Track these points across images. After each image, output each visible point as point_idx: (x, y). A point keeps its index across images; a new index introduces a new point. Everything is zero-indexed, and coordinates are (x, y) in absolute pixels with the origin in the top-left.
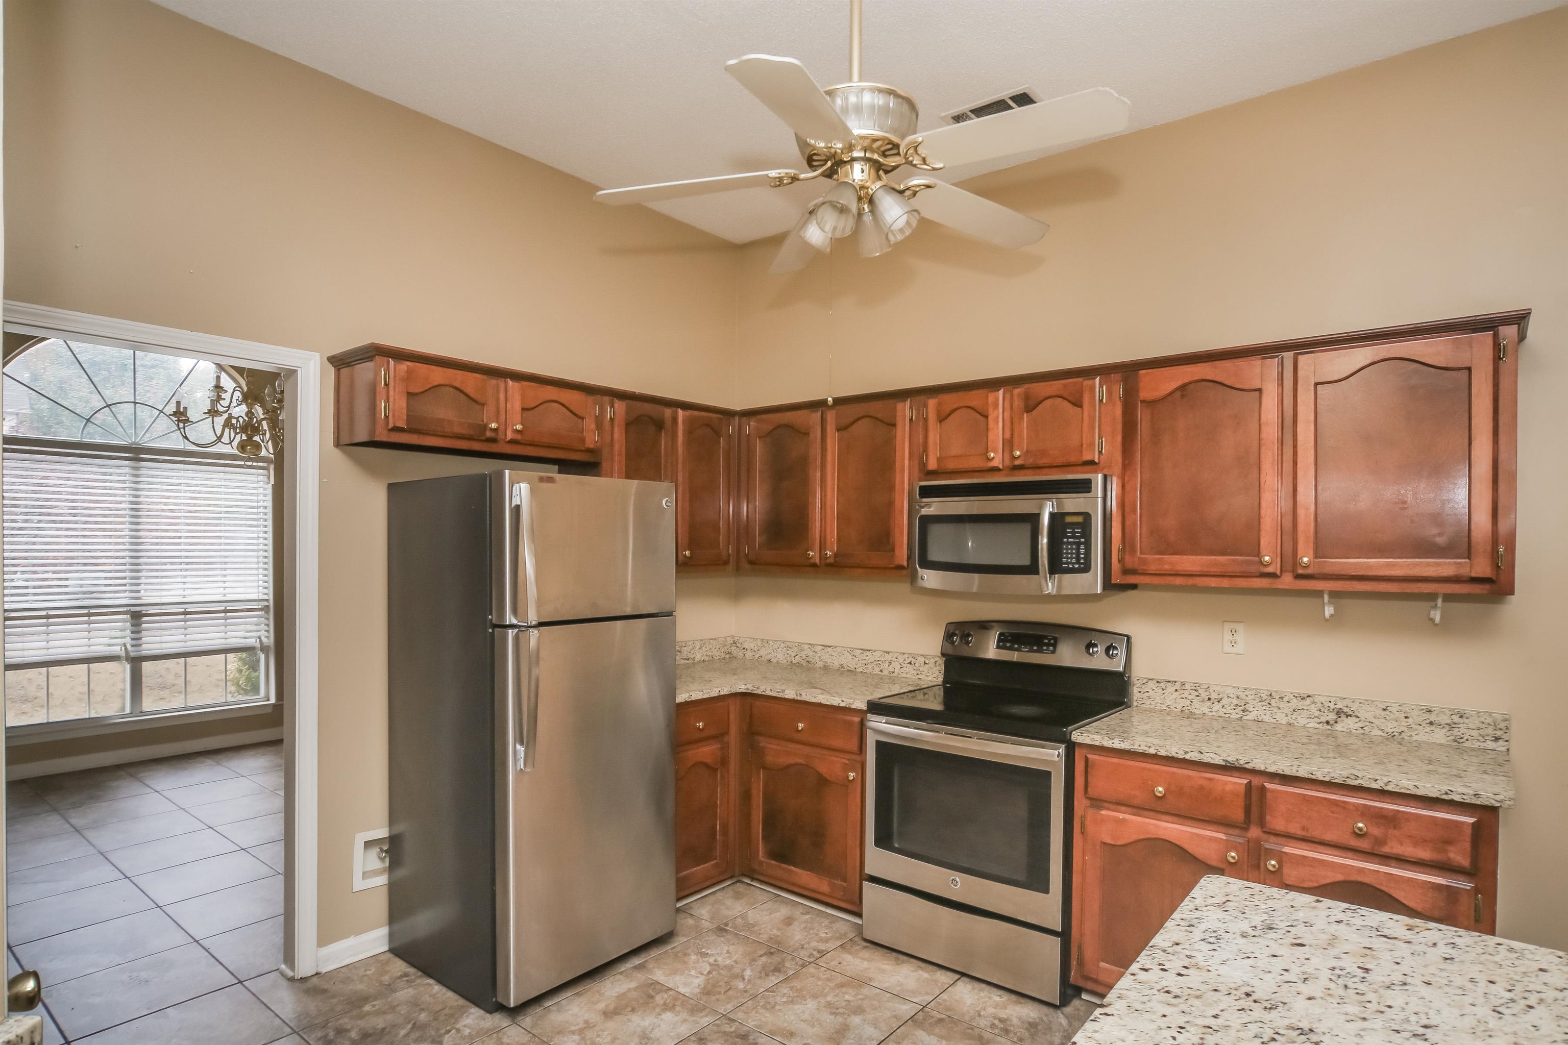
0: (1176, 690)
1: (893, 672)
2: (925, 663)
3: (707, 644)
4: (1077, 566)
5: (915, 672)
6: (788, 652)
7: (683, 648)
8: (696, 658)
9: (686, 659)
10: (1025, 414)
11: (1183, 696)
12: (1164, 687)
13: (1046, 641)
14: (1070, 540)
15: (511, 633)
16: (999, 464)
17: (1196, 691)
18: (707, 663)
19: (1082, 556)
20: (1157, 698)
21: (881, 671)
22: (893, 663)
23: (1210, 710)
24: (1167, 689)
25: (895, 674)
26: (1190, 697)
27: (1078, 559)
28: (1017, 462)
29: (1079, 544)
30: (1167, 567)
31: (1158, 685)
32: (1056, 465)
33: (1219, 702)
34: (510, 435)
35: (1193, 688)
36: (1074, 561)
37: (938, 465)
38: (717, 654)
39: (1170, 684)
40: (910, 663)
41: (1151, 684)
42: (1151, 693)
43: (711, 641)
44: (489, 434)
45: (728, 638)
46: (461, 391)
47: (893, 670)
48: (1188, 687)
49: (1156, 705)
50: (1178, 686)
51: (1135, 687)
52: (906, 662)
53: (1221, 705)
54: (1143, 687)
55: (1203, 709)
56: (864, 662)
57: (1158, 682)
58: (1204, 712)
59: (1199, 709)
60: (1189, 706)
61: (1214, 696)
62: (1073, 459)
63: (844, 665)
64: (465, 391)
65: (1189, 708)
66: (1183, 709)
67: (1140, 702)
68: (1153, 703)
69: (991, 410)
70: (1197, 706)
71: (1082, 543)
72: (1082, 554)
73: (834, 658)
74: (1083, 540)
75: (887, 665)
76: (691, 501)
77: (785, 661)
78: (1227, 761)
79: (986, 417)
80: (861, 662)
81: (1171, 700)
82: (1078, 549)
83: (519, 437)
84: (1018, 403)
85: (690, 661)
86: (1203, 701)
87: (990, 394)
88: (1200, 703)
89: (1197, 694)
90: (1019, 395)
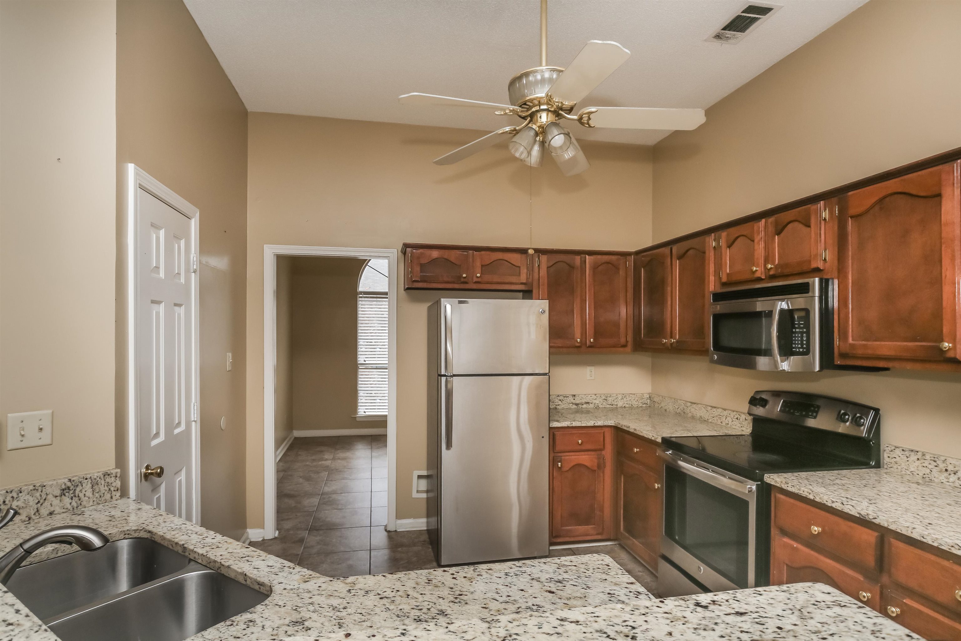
0: (918, 459)
1: (728, 424)
2: (746, 419)
3: (627, 397)
4: (801, 350)
5: (739, 425)
6: (674, 405)
7: (609, 398)
8: (619, 404)
9: (610, 405)
10: (777, 236)
11: (924, 465)
12: (908, 455)
13: (812, 409)
14: (797, 330)
15: (443, 379)
16: (762, 274)
17: (935, 461)
18: (627, 409)
19: (805, 342)
20: (903, 464)
21: (721, 422)
22: (728, 418)
23: (947, 480)
24: (911, 457)
25: (729, 426)
26: (930, 467)
27: (802, 344)
28: (772, 273)
29: (802, 333)
30: (870, 352)
31: (903, 453)
32: (795, 272)
33: (955, 474)
34: (475, 280)
35: (933, 459)
36: (799, 346)
37: (728, 278)
38: (635, 403)
39: (913, 453)
40: (737, 418)
41: (898, 452)
42: (898, 459)
43: (631, 395)
44: (462, 280)
45: (645, 395)
46: (448, 260)
47: (728, 423)
48: (928, 457)
49: (902, 470)
50: (919, 455)
51: (885, 453)
52: (735, 418)
53: (956, 477)
54: (891, 453)
55: (941, 478)
56: (712, 415)
57: (903, 450)
58: (942, 481)
59: (938, 478)
60: (929, 474)
61: (950, 468)
62: (805, 268)
63: (702, 417)
64: (449, 259)
65: (929, 476)
66: (924, 476)
67: (889, 466)
68: (899, 467)
69: (755, 236)
70: (936, 475)
71: (804, 332)
72: (805, 341)
73: (697, 411)
74: (805, 330)
75: (725, 419)
76: (595, 308)
77: (673, 411)
78: (860, 514)
79: (753, 241)
80: (711, 415)
81: (914, 467)
82: (802, 337)
83: (479, 280)
84: (771, 229)
85: (614, 406)
86: (941, 471)
87: (755, 224)
88: (939, 473)
89: (935, 464)
90: (771, 223)
